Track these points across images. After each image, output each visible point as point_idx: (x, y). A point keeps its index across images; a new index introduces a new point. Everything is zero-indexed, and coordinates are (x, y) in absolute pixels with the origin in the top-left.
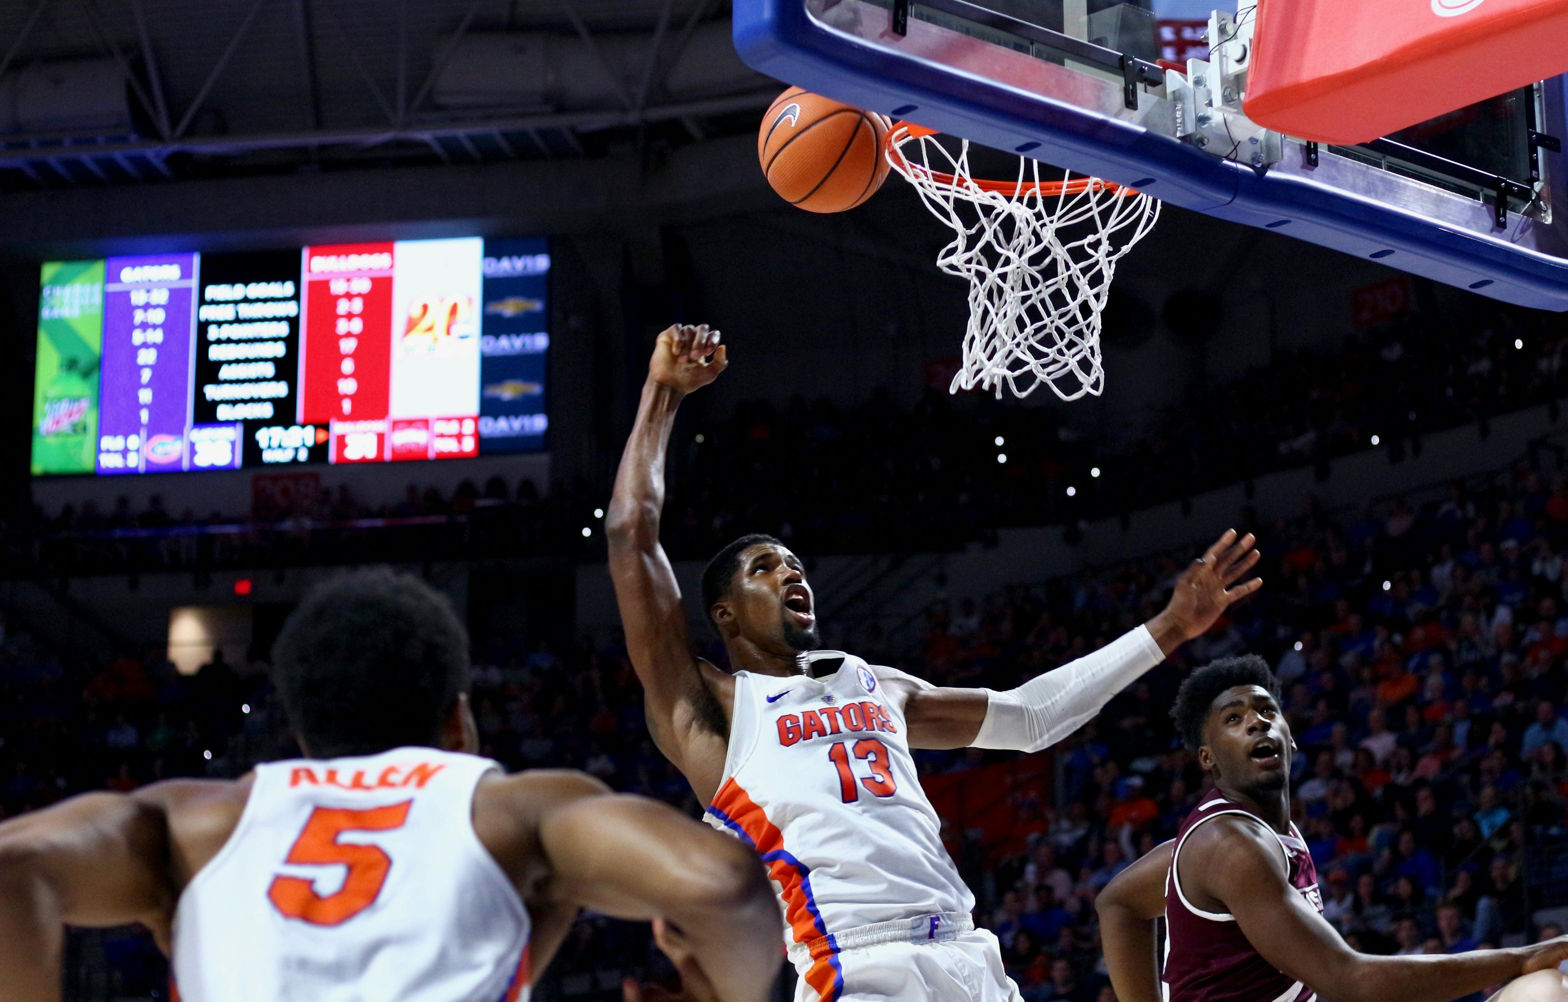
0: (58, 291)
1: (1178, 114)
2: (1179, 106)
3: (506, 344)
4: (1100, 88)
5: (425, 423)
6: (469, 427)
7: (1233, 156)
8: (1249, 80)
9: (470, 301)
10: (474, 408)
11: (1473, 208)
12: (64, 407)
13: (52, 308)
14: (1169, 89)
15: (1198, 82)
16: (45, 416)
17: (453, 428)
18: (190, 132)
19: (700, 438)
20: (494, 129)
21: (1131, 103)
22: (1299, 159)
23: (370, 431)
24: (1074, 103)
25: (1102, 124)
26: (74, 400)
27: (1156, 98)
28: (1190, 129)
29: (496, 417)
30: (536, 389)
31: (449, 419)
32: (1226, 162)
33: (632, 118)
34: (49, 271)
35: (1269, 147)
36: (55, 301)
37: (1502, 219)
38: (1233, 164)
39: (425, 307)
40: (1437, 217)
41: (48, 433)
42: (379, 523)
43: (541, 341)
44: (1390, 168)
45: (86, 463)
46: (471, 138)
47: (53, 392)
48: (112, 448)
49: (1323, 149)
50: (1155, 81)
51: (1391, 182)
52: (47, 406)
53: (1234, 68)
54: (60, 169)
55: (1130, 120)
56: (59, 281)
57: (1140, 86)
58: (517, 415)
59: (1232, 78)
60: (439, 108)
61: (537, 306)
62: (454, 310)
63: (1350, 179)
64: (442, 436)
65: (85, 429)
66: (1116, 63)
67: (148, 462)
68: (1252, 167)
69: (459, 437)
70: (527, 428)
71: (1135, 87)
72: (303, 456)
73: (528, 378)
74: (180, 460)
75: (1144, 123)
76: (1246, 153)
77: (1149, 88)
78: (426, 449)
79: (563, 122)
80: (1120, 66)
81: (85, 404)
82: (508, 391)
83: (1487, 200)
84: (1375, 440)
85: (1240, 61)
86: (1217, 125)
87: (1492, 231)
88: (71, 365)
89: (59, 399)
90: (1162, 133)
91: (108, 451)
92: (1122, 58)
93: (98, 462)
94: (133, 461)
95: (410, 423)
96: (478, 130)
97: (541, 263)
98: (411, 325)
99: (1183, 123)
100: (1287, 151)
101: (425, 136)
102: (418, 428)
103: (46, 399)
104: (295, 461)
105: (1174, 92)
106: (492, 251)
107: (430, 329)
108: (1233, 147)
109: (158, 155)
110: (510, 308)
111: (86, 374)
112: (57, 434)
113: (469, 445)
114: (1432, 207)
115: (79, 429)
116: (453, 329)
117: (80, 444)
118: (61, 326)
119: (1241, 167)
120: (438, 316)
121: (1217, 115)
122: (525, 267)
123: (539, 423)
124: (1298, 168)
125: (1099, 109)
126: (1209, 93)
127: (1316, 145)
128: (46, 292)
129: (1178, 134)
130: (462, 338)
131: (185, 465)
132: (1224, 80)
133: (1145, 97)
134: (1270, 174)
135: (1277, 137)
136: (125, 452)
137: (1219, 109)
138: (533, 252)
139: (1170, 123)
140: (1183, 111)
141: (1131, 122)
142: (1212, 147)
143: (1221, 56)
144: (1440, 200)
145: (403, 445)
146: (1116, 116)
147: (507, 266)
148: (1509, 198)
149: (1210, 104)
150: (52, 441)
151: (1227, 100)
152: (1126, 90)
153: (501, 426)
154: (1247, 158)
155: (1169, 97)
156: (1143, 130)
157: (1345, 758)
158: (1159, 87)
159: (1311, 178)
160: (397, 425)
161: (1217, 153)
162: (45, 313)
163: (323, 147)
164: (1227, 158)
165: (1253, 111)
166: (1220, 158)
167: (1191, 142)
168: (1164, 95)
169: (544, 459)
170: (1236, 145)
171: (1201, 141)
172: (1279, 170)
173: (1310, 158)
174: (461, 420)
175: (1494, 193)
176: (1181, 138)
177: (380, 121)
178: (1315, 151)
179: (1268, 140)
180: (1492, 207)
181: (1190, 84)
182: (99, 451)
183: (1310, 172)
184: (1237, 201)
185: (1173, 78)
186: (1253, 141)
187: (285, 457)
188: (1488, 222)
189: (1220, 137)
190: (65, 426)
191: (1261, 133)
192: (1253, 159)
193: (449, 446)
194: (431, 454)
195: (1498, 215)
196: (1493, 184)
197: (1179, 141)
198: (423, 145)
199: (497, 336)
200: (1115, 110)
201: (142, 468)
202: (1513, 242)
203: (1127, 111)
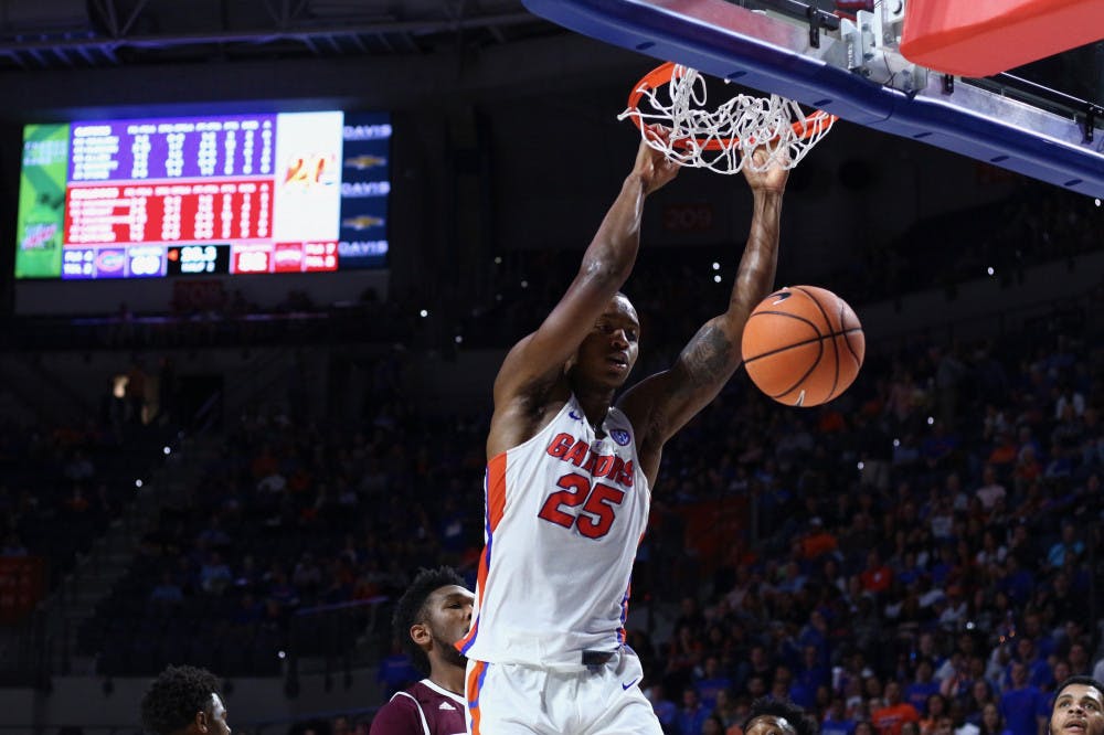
0: (36, 146)
1: (850, 52)
2: (851, 46)
3: (359, 189)
4: (791, 32)
5: (299, 246)
6: (331, 248)
7: (890, 84)
8: (905, 28)
9: (333, 157)
10: (335, 235)
11: (1068, 126)
12: (39, 229)
13: (31, 158)
14: (843, 33)
15: (865, 28)
16: (25, 235)
17: (320, 249)
18: (132, 32)
19: (498, 260)
20: (352, 33)
21: (814, 43)
22: (939, 87)
23: (260, 251)
24: (772, 42)
25: (793, 59)
26: (47, 225)
27: (833, 40)
28: (859, 63)
29: (351, 243)
30: (380, 222)
31: (317, 243)
32: (885, 88)
33: (453, 26)
34: (29, 131)
35: (917, 78)
36: (33, 153)
37: (1090, 134)
38: (890, 90)
39: (301, 162)
40: (1041, 132)
41: (28, 249)
42: (265, 317)
43: (384, 188)
44: (1007, 95)
45: (54, 271)
46: (335, 38)
47: (31, 219)
48: (74, 260)
49: (957, 81)
50: (833, 27)
51: (1007, 106)
52: (27, 228)
53: (892, 18)
54: (39, 57)
55: (814, 56)
56: (36, 138)
57: (822, 30)
58: (366, 241)
59: (890, 26)
60: (313, 16)
61: (382, 162)
62: (322, 164)
63: (977, 102)
64: (311, 255)
65: (54, 246)
66: (804, 13)
67: (99, 271)
68: (904, 92)
69: (324, 256)
70: (373, 251)
71: (818, 30)
72: (211, 268)
73: (375, 214)
74: (122, 269)
75: (824, 58)
76: (900, 82)
77: (828, 32)
78: (299, 265)
79: (403, 28)
80: (807, 15)
81: (54, 228)
82: (359, 224)
83: (1079, 120)
84: (991, 271)
85: (897, 12)
86: (879, 60)
87: (1082, 143)
88: (44, 199)
89: (36, 224)
90: (836, 65)
91: (70, 262)
92: (808, 10)
93: (63, 270)
94: (88, 270)
95: (288, 246)
96: (341, 33)
97: (385, 131)
98: (290, 174)
99: (853, 58)
100: (930, 81)
101: (303, 36)
102: (294, 249)
103: (26, 224)
104: (205, 271)
105: (847, 36)
106: (350, 121)
107: (304, 177)
108: (889, 78)
109: (109, 47)
110: (361, 163)
111: (55, 206)
112: (34, 249)
113: (331, 262)
114: (1038, 125)
115: (50, 246)
116: (322, 178)
117: (50, 257)
118: (38, 171)
119: (895, 92)
120: (310, 168)
121: (879, 53)
122: (374, 133)
123: (382, 247)
124: (939, 94)
125: (790, 47)
126: (873, 36)
127: (952, 77)
128: (27, 146)
129: (850, 67)
130: (328, 184)
131: (126, 273)
132: (885, 27)
133: (825, 39)
134: (917, 98)
135: (923, 71)
136: (83, 263)
137: (880, 49)
138: (380, 123)
139: (843, 59)
140: (854, 49)
141: (814, 57)
142: (874, 76)
143: (883, 9)
144: (1044, 119)
145: (283, 261)
146: (804, 52)
147: (360, 132)
148: (1096, 119)
149: (874, 45)
150: (30, 254)
151: (887, 42)
152: (811, 33)
153: (354, 249)
154: (901, 86)
155: (843, 38)
156: (823, 63)
157: (961, 501)
158: (836, 32)
159: (948, 101)
160: (280, 246)
161: (878, 81)
162: (26, 162)
163: (228, 44)
164: (886, 85)
165: (908, 51)
166: (881, 85)
167: (859, 73)
168: (839, 37)
169: (385, 273)
170: (892, 76)
171: (866, 72)
172: (925, 95)
173: (947, 87)
174: (325, 244)
175: (1085, 115)
176: (852, 70)
177: (270, 26)
178: (952, 81)
179: (916, 72)
180: (1083, 126)
181: (859, 29)
182: (64, 262)
183: (947, 97)
184: (892, 119)
185: (846, 25)
186: (906, 73)
187: (198, 268)
188: (1079, 137)
189: (881, 69)
190: (40, 243)
191: (911, 67)
192: (905, 86)
193: (316, 263)
194: (303, 269)
195: (1087, 132)
196: (1084, 108)
197: (849, 72)
198: (303, 43)
199: (353, 183)
200: (802, 48)
201: (95, 275)
202: (1098, 151)
203: (812, 50)
